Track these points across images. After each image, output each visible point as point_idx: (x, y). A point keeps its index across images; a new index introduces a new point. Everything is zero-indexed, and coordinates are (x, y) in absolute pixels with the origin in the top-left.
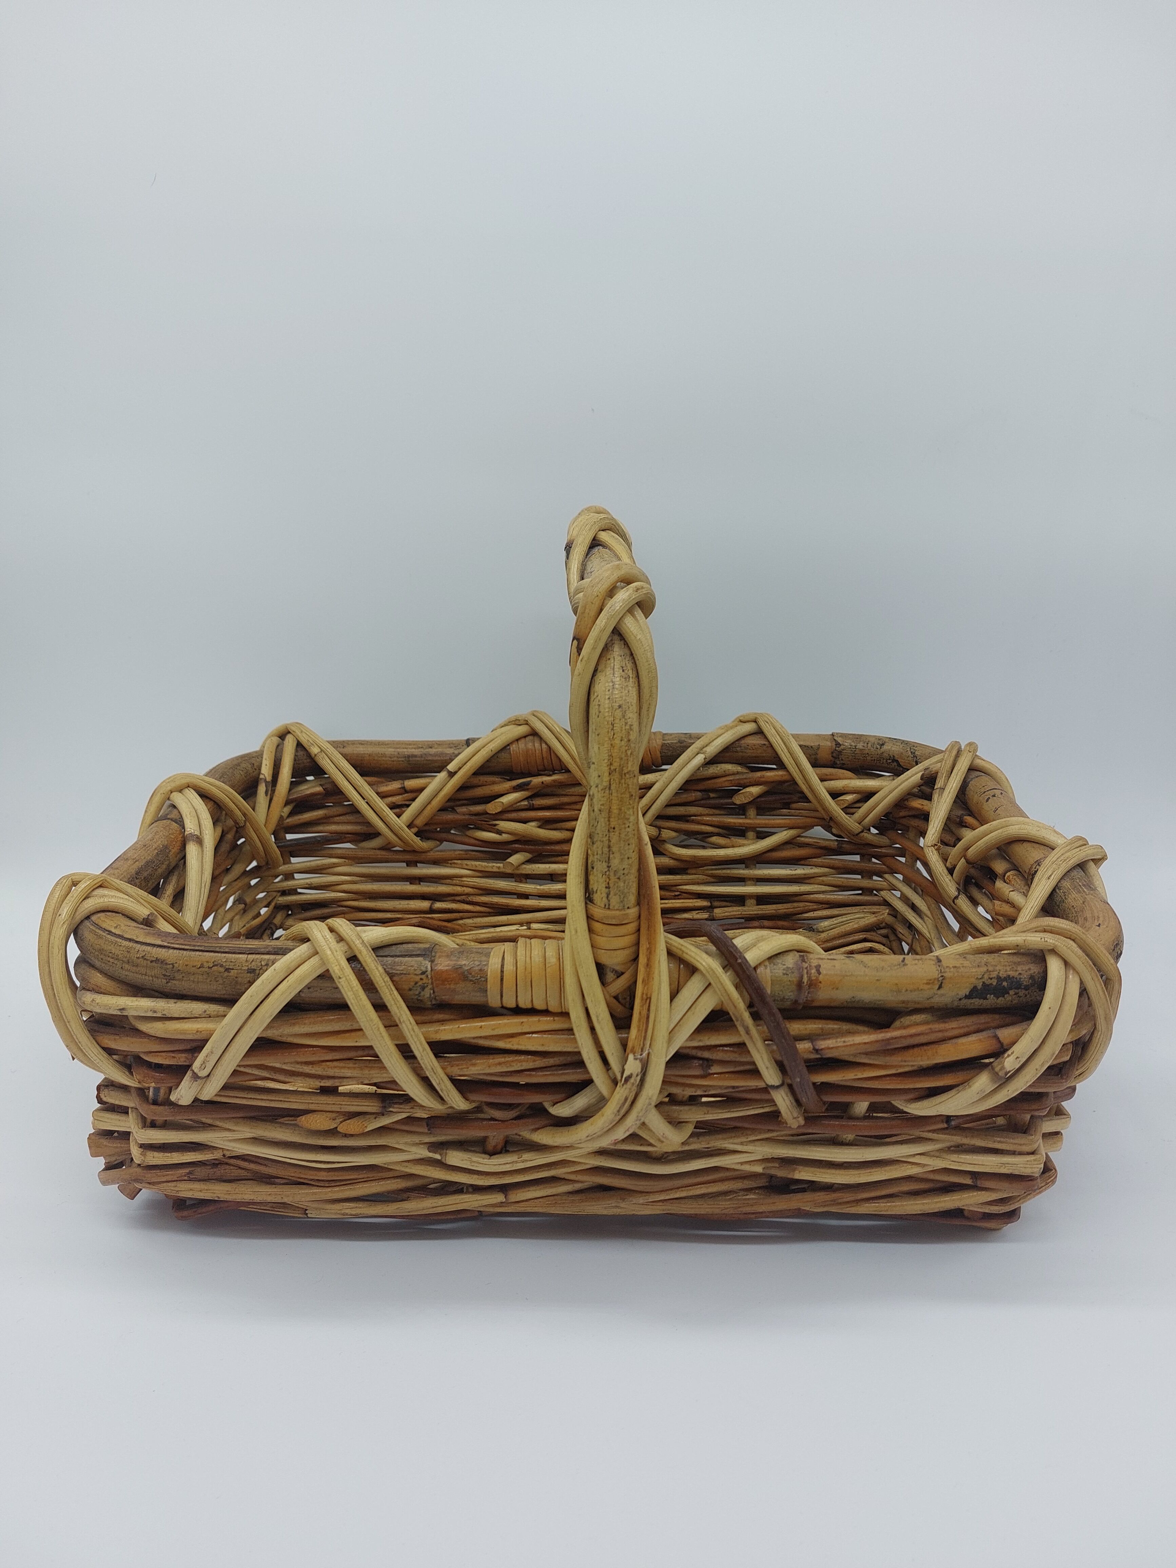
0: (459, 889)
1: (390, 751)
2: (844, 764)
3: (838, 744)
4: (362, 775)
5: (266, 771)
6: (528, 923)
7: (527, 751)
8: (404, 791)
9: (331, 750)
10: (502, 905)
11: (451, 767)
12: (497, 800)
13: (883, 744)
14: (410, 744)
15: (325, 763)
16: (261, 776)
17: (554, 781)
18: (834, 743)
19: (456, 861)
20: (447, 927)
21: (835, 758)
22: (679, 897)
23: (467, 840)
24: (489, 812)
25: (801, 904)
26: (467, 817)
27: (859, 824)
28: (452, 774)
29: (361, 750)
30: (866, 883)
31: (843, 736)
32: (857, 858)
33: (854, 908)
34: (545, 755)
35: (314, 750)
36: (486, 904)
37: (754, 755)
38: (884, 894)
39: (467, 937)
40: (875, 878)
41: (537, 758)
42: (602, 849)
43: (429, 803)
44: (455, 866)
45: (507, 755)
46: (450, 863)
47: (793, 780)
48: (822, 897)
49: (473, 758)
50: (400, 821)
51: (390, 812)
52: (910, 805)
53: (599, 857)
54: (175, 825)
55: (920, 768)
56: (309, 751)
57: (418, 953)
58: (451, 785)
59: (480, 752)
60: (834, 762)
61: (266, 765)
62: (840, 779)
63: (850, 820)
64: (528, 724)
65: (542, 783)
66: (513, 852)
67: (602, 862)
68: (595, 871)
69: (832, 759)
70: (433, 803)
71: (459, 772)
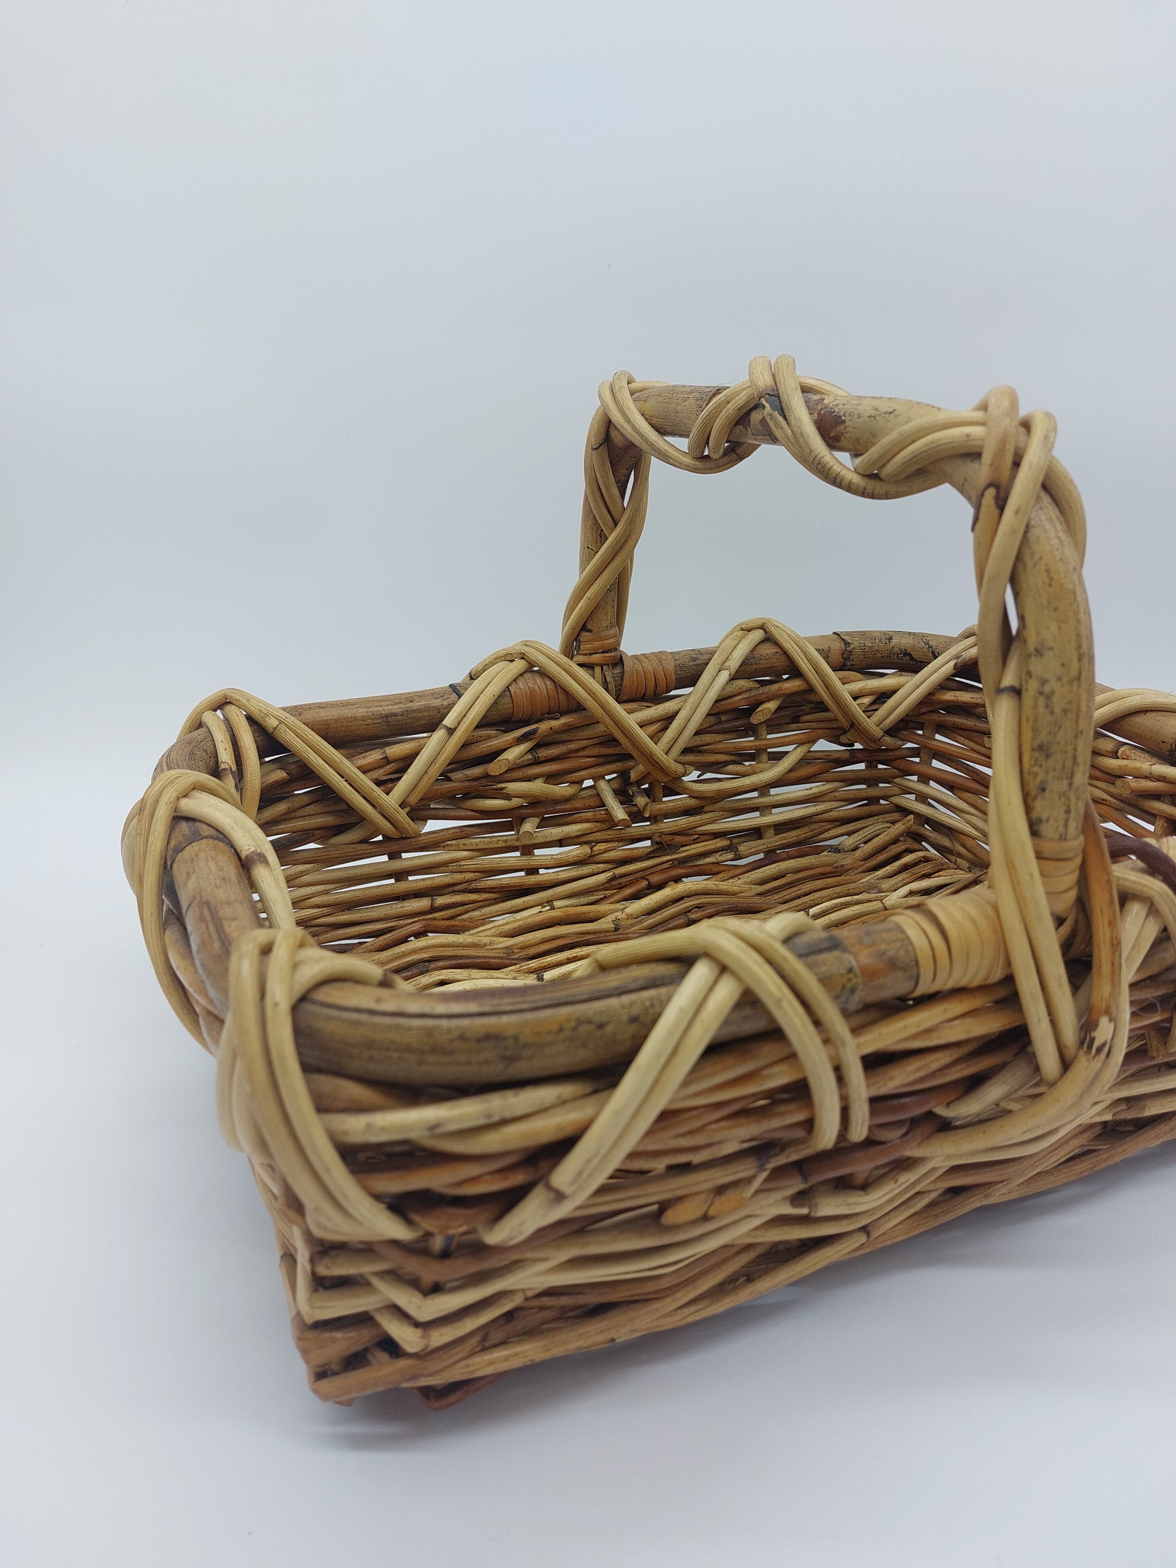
0: (459, 877)
1: (361, 712)
2: (853, 665)
3: (847, 644)
4: (336, 746)
5: (226, 757)
6: (550, 902)
7: (532, 691)
8: (387, 761)
9: (291, 720)
10: (515, 886)
11: (448, 721)
12: (500, 758)
13: (891, 638)
14: (381, 701)
15: (288, 737)
16: (223, 766)
17: (564, 724)
18: (843, 644)
19: (449, 842)
20: (456, 926)
21: (845, 659)
22: (698, 840)
23: (462, 813)
24: (491, 773)
25: (817, 826)
26: (466, 784)
27: (878, 726)
28: (451, 731)
29: (323, 715)
30: (873, 792)
31: (848, 633)
32: (862, 766)
33: (867, 820)
34: (551, 694)
35: (272, 723)
36: (495, 888)
37: (768, 666)
38: (897, 800)
39: (488, 933)
40: (881, 785)
41: (543, 699)
42: (1064, 763)
43: (426, 772)
44: (449, 848)
45: (507, 700)
46: (443, 847)
47: (811, 690)
48: (834, 814)
49: (473, 708)
50: (392, 799)
51: (378, 791)
52: (934, 698)
53: (1057, 774)
54: (221, 845)
55: (948, 657)
56: (263, 724)
57: (826, 945)
58: (452, 745)
59: (479, 699)
60: (844, 665)
61: (226, 749)
62: (853, 681)
63: (872, 723)
64: (523, 656)
65: (551, 728)
66: (525, 819)
67: (1062, 779)
68: (1047, 793)
69: (843, 661)
70: (431, 771)
71: (459, 727)
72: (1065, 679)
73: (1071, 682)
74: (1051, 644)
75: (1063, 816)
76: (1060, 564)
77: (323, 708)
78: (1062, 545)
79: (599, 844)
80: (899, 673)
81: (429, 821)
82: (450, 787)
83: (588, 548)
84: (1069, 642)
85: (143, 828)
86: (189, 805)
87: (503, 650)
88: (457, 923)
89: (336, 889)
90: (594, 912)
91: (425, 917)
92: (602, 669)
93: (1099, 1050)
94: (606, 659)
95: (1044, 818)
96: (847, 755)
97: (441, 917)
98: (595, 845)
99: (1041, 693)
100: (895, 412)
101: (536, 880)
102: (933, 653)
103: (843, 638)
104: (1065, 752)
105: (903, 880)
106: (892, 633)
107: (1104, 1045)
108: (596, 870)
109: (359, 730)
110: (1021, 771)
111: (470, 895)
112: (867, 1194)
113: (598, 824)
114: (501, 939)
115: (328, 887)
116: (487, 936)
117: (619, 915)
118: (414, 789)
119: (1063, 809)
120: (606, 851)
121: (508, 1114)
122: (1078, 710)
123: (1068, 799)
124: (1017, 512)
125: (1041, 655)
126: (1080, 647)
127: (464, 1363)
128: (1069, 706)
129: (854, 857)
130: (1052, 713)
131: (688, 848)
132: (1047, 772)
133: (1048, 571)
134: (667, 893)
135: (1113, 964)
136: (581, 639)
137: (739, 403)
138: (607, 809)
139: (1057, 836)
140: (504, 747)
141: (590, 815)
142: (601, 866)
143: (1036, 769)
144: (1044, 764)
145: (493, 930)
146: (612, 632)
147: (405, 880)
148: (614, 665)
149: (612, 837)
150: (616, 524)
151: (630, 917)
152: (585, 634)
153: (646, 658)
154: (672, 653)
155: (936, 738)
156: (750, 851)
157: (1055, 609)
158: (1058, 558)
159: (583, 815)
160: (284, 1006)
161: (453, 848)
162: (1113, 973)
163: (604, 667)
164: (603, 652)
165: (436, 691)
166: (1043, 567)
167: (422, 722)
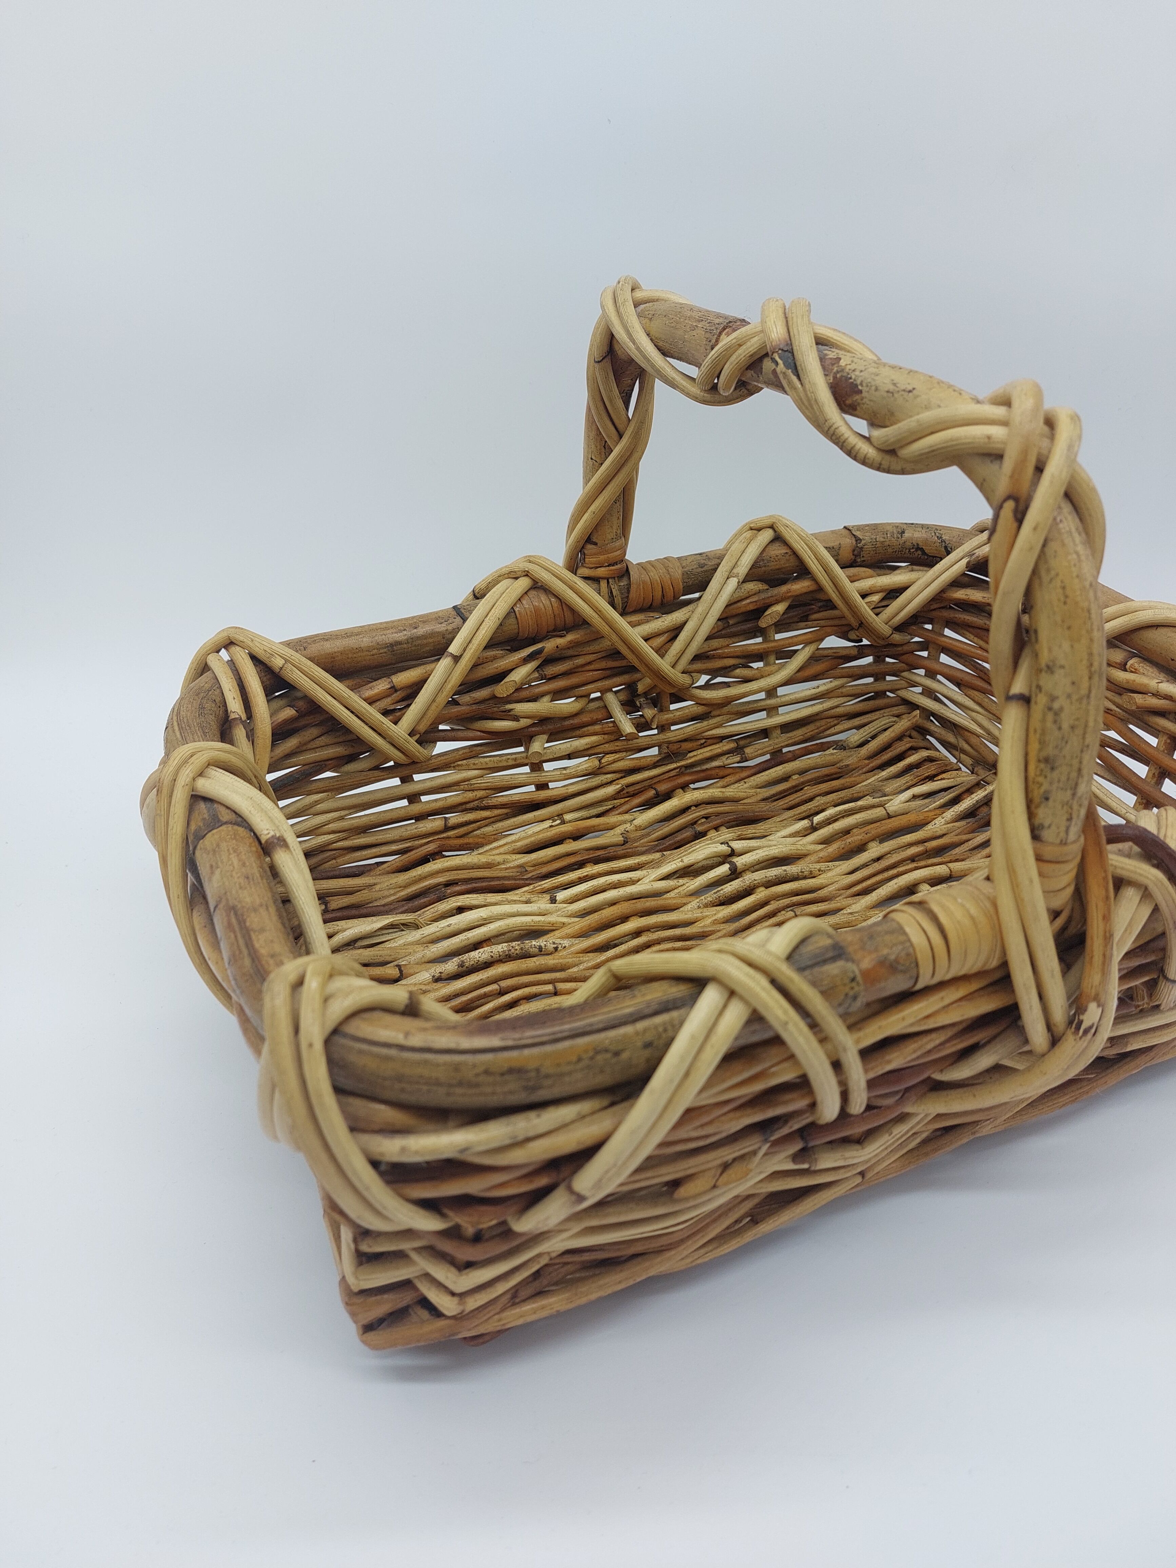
0: (470, 795)
1: (365, 641)
2: (863, 561)
3: (858, 540)
4: (340, 679)
5: (235, 706)
6: (560, 815)
7: (537, 610)
8: (394, 689)
9: (297, 657)
10: (525, 802)
11: (453, 649)
12: (506, 680)
13: (903, 532)
14: (386, 629)
15: (295, 676)
16: (232, 716)
17: (570, 642)
18: (854, 539)
19: (460, 763)
20: (469, 844)
21: (856, 556)
22: (705, 745)
23: (470, 734)
24: (498, 695)
25: (823, 722)
26: (474, 707)
27: (886, 624)
28: (457, 659)
29: (329, 647)
30: (880, 686)
31: (860, 528)
32: (870, 659)
33: (874, 714)
34: (557, 612)
35: (277, 663)
36: (506, 804)
37: (778, 567)
38: (903, 693)
39: (502, 850)
40: (888, 678)
41: (549, 617)
42: (1069, 774)
43: (434, 701)
44: (460, 768)
45: (512, 620)
46: (454, 767)
47: (820, 589)
48: (840, 710)
49: (478, 633)
50: (401, 730)
51: (386, 722)
52: (944, 595)
53: (1061, 785)
54: (241, 830)
55: (961, 554)
56: (269, 664)
57: (830, 954)
58: (459, 672)
59: (484, 623)
60: (855, 561)
61: (234, 698)
62: (863, 579)
63: (881, 622)
64: (527, 574)
65: (557, 647)
66: (532, 737)
67: (1066, 790)
68: (1051, 802)
69: (853, 557)
70: (438, 700)
71: (465, 654)
72: (1075, 697)
73: (1080, 700)
74: (1063, 662)
75: (1064, 823)
76: (1076, 581)
77: (327, 640)
78: (1080, 561)
79: (607, 756)
80: (910, 567)
81: (438, 743)
82: (458, 711)
83: (592, 459)
84: (1081, 661)
85: (163, 809)
86: (205, 786)
87: (506, 567)
88: (471, 840)
89: (350, 814)
90: (604, 824)
91: (440, 837)
92: (608, 582)
93: (1086, 1032)
94: (611, 572)
95: (1046, 824)
96: (854, 652)
97: (454, 836)
98: (604, 756)
99: (1050, 709)
100: (914, 392)
101: (547, 795)
102: (946, 547)
103: (855, 533)
104: (1071, 765)
105: (906, 783)
106: (905, 526)
107: (1091, 1027)
108: (605, 781)
109: (365, 660)
110: (1026, 778)
111: (482, 812)
112: (863, 1148)
113: (606, 736)
114: (514, 857)
115: (343, 813)
116: (500, 854)
117: (628, 826)
118: (422, 717)
119: (1065, 818)
120: (614, 762)
121: (531, 1134)
122: (1086, 726)
123: (1071, 808)
124: (1035, 529)
125: (1052, 672)
126: (1091, 665)
127: (496, 1317)
128: (1076, 723)
129: (859, 756)
130: (1060, 728)
131: (695, 753)
132: (1051, 783)
133: (1064, 588)
134: (674, 804)
135: (1104, 955)
136: (586, 552)
137: (750, 350)
138: (614, 722)
139: (1058, 841)
140: (510, 668)
141: (597, 728)
142: (610, 777)
143: (1040, 779)
144: (1049, 775)
145: (506, 848)
146: (618, 544)
147: (418, 802)
148: (620, 577)
149: (620, 748)
150: (621, 436)
151: (639, 828)
152: (589, 546)
153: (653, 566)
154: (679, 558)
155: (945, 634)
156: (756, 754)
157: (1069, 628)
158: (1075, 574)
159: (591, 729)
160: (319, 1046)
161: (463, 768)
162: (1104, 963)
163: (610, 580)
164: (609, 566)
165: (440, 615)
166: (1059, 584)
167: (428, 648)
